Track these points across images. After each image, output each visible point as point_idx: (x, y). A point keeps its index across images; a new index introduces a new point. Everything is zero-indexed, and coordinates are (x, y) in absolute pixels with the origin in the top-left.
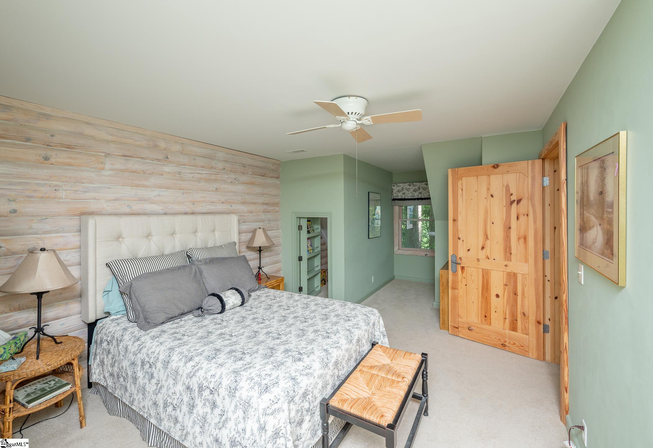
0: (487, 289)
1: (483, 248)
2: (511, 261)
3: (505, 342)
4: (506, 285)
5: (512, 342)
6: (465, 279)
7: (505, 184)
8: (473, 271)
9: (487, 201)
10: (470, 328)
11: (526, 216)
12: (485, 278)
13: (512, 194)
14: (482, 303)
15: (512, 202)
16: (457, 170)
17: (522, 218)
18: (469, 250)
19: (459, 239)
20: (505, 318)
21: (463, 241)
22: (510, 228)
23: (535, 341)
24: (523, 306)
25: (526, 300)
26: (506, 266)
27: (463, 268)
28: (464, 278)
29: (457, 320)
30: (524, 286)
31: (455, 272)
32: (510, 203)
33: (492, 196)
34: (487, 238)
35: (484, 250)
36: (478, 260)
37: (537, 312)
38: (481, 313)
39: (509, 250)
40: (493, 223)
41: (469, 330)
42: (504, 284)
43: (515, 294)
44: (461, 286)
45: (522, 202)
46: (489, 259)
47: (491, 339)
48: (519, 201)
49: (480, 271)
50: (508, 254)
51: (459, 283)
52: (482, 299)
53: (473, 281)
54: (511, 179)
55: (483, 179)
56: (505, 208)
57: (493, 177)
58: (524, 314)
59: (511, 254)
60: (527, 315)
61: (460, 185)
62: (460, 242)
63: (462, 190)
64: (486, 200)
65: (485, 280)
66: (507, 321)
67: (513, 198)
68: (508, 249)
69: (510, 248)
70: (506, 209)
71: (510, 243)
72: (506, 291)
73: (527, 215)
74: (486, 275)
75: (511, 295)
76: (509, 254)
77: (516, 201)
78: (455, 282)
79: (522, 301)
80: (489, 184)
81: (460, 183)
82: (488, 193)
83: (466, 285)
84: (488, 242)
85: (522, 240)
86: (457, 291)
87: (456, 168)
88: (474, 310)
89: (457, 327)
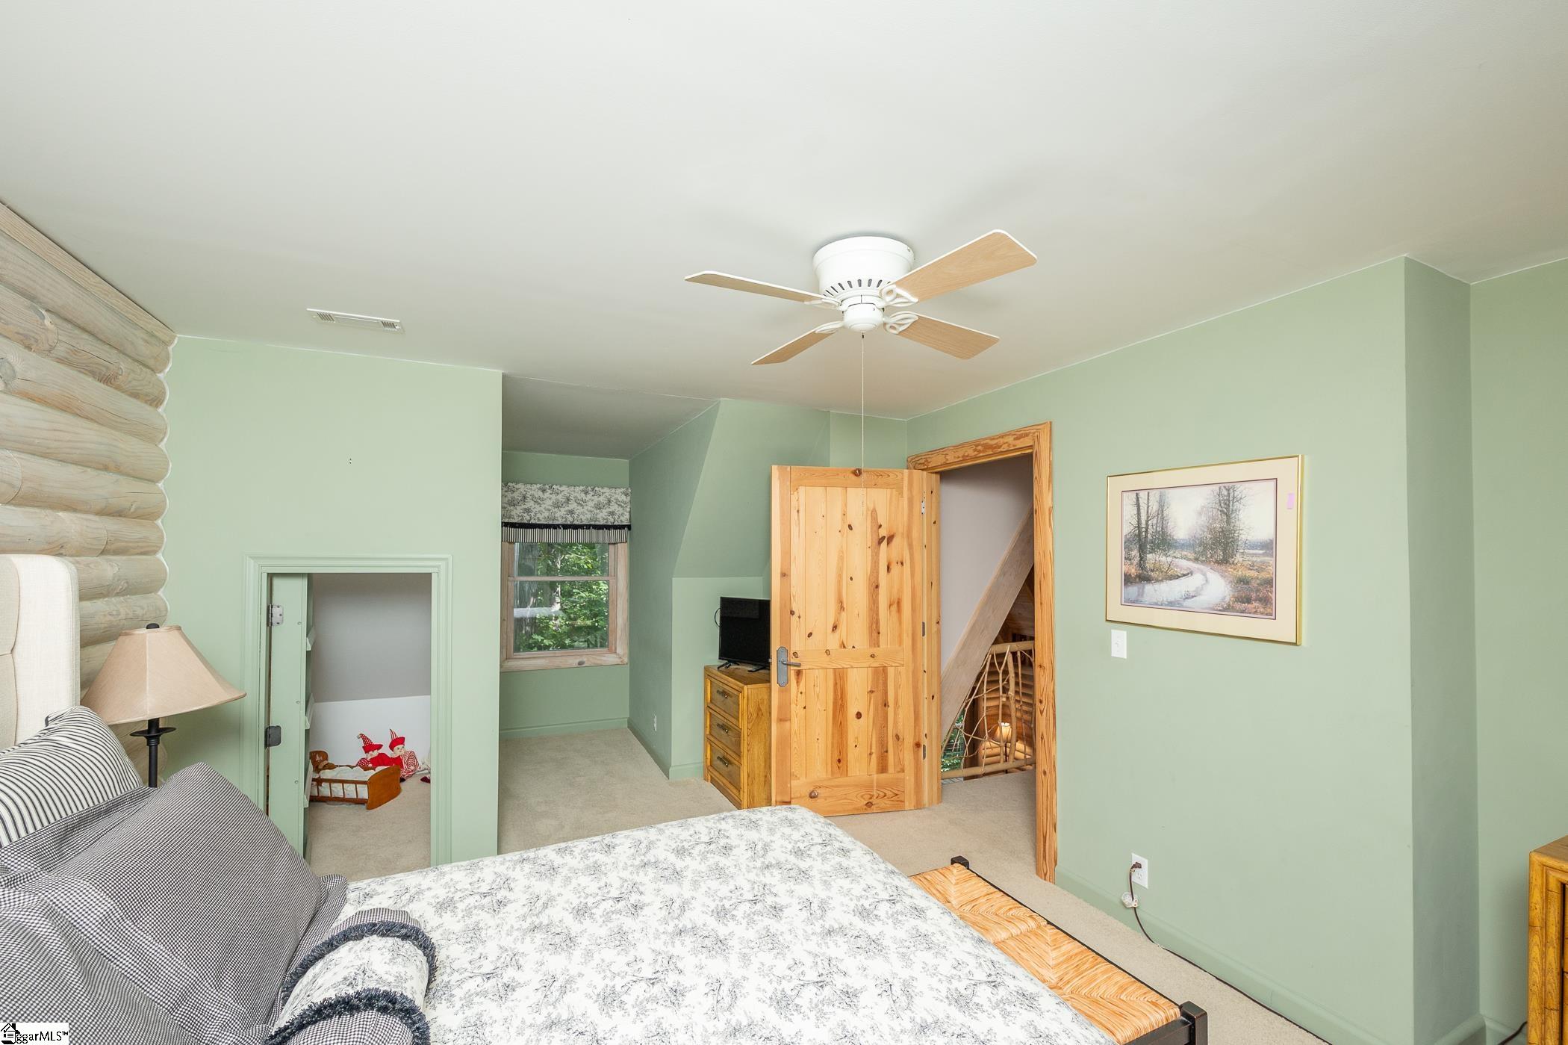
0: (842, 706)
1: (835, 628)
2: (879, 646)
3: (871, 798)
4: (872, 692)
5: (882, 794)
6: (803, 694)
7: (871, 507)
8: (817, 677)
9: (843, 536)
10: (813, 794)
11: (899, 564)
12: (838, 685)
13: (880, 526)
14: (833, 737)
15: (882, 539)
16: (789, 469)
17: (895, 568)
18: (810, 635)
19: (792, 613)
20: (871, 754)
21: (799, 617)
22: (877, 587)
23: (913, 779)
24: (895, 722)
25: (900, 711)
26: (872, 656)
27: (799, 673)
28: (801, 693)
29: (789, 785)
30: (897, 687)
31: (784, 685)
32: (877, 541)
33: (850, 527)
34: (842, 608)
35: (838, 631)
36: (828, 652)
37: (915, 727)
38: (832, 757)
39: (877, 627)
40: (851, 579)
41: (811, 797)
42: (869, 690)
43: (886, 705)
44: (796, 710)
45: (895, 539)
46: (844, 647)
47: (849, 801)
48: (890, 539)
49: (831, 673)
50: (875, 634)
51: (793, 706)
52: (833, 730)
53: (818, 696)
54: (880, 498)
55: (836, 492)
56: (870, 551)
57: (852, 492)
58: (897, 737)
59: (879, 633)
60: (901, 737)
61: (794, 503)
62: (794, 618)
63: (798, 511)
64: (839, 534)
65: (839, 690)
66: (874, 756)
67: (883, 532)
68: (874, 626)
69: (877, 623)
70: (872, 552)
71: (877, 614)
72: (872, 702)
73: (902, 564)
74: (840, 680)
75: (880, 709)
76: (877, 634)
77: (886, 539)
78: (785, 707)
79: (895, 714)
80: (846, 505)
81: (794, 498)
82: (843, 521)
83: (805, 708)
84: (844, 614)
85: (894, 608)
86: (787, 724)
87: (788, 465)
88: (818, 754)
89: (788, 800)
